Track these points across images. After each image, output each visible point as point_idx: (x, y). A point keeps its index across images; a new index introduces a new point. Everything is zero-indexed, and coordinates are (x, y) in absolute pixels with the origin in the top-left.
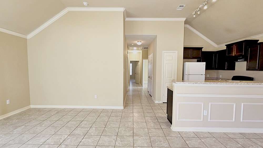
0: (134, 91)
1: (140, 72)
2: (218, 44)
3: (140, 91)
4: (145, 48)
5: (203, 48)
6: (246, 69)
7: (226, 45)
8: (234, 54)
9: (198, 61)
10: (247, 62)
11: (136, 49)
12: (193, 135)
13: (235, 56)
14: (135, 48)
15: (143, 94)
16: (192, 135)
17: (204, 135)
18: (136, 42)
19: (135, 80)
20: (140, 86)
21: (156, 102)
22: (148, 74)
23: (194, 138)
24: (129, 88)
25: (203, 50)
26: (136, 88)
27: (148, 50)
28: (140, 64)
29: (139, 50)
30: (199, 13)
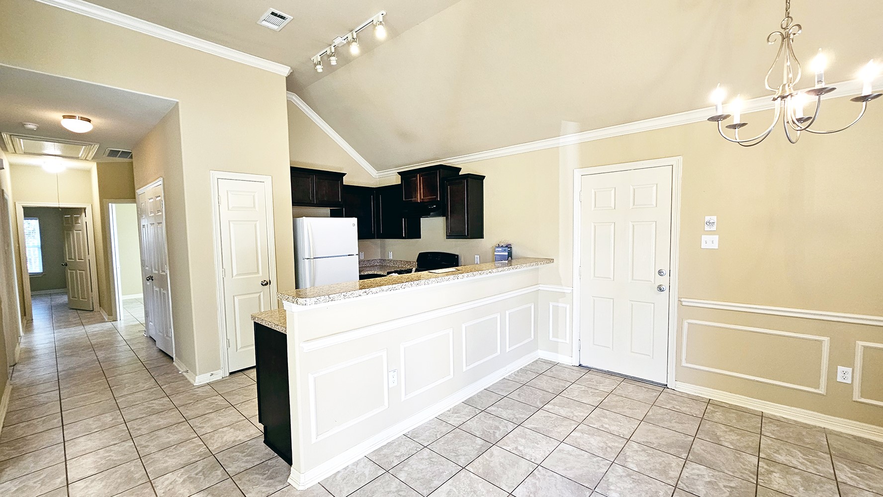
0: (64, 350)
1: (92, 257)
2: (378, 168)
3: (108, 343)
4: (113, 153)
5: (344, 174)
6: (447, 236)
7: (399, 173)
8: (419, 197)
9: (334, 214)
10: (447, 219)
11: (59, 153)
12: (369, 471)
13: (422, 202)
14: (51, 147)
15: (123, 355)
16: (367, 472)
17: (398, 454)
18: (55, 116)
19: (66, 293)
20: (103, 321)
21: (200, 379)
22: (143, 265)
23: (377, 483)
24: (30, 342)
25: (346, 181)
26: (77, 332)
27: (132, 163)
28: (90, 221)
29: (77, 158)
30: (333, 61)
